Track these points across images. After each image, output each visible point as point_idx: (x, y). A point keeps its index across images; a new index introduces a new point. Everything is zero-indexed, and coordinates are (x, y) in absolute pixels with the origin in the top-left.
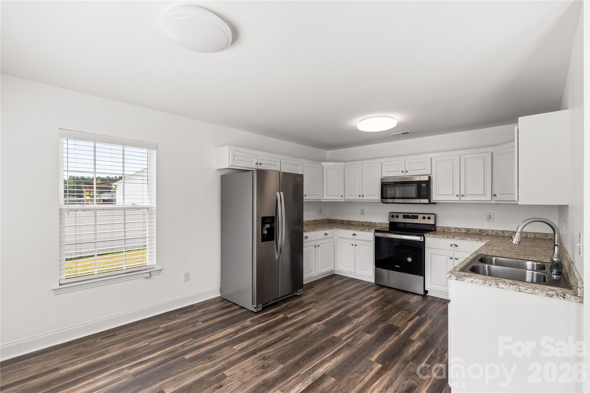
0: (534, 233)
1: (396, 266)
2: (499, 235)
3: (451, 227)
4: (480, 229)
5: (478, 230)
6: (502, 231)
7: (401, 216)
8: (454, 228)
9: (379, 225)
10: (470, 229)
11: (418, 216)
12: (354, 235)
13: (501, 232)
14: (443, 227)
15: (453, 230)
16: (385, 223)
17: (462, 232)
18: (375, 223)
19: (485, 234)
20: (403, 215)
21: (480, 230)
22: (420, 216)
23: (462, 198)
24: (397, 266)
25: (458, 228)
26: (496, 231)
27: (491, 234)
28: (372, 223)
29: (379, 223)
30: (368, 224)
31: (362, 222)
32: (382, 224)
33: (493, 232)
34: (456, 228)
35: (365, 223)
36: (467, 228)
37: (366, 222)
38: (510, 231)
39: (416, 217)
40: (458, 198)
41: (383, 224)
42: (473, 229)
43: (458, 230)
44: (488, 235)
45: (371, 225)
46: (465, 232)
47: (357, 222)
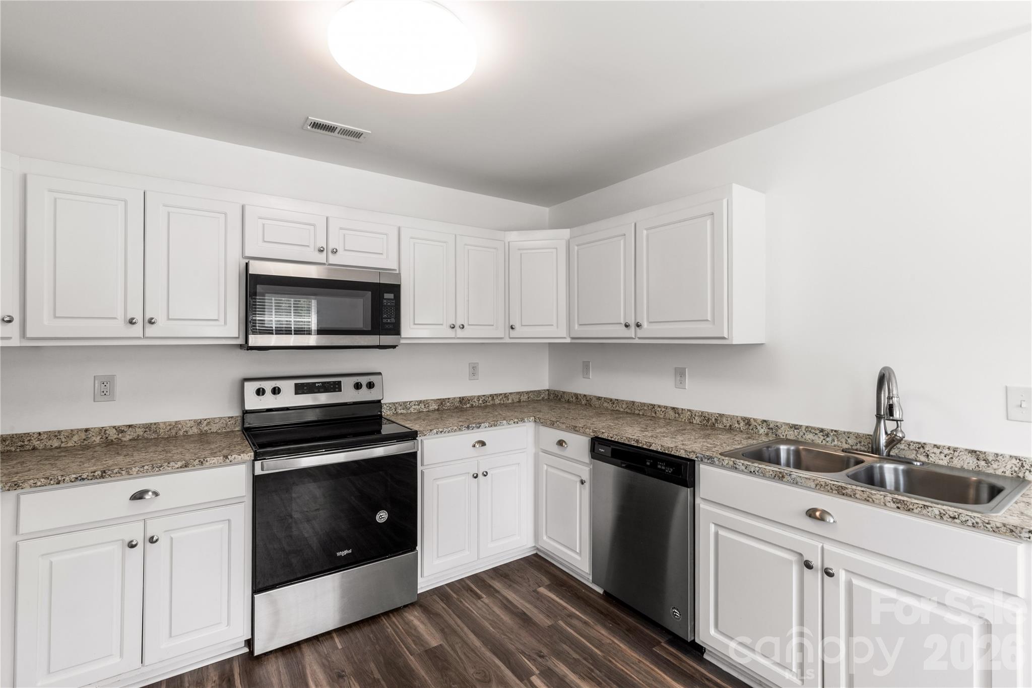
0: (528, 393)
1: (338, 554)
2: (488, 404)
3: (411, 402)
4: (460, 398)
5: (458, 400)
6: (491, 395)
7: (288, 387)
8: (417, 403)
9: (195, 430)
10: (444, 400)
11: (340, 382)
12: (139, 496)
13: (490, 397)
14: (394, 404)
15: (413, 407)
16: (220, 418)
17: (431, 408)
18: (176, 422)
19: (468, 405)
20: (296, 385)
21: (462, 400)
22: (347, 384)
23: (460, 333)
24: (346, 552)
25: (424, 401)
26: (483, 398)
27: (477, 404)
28: (162, 426)
29: (195, 421)
30: (140, 432)
31: (102, 431)
32: (208, 424)
33: (479, 400)
34: (420, 402)
35: (120, 430)
36: (440, 399)
37: (130, 426)
38: (501, 394)
39: (335, 387)
40: (450, 333)
41: (209, 422)
42: (449, 399)
43: (423, 407)
44: (472, 406)
45: (154, 436)
46: (437, 408)
47: (72, 433)
